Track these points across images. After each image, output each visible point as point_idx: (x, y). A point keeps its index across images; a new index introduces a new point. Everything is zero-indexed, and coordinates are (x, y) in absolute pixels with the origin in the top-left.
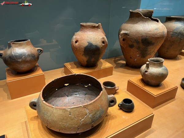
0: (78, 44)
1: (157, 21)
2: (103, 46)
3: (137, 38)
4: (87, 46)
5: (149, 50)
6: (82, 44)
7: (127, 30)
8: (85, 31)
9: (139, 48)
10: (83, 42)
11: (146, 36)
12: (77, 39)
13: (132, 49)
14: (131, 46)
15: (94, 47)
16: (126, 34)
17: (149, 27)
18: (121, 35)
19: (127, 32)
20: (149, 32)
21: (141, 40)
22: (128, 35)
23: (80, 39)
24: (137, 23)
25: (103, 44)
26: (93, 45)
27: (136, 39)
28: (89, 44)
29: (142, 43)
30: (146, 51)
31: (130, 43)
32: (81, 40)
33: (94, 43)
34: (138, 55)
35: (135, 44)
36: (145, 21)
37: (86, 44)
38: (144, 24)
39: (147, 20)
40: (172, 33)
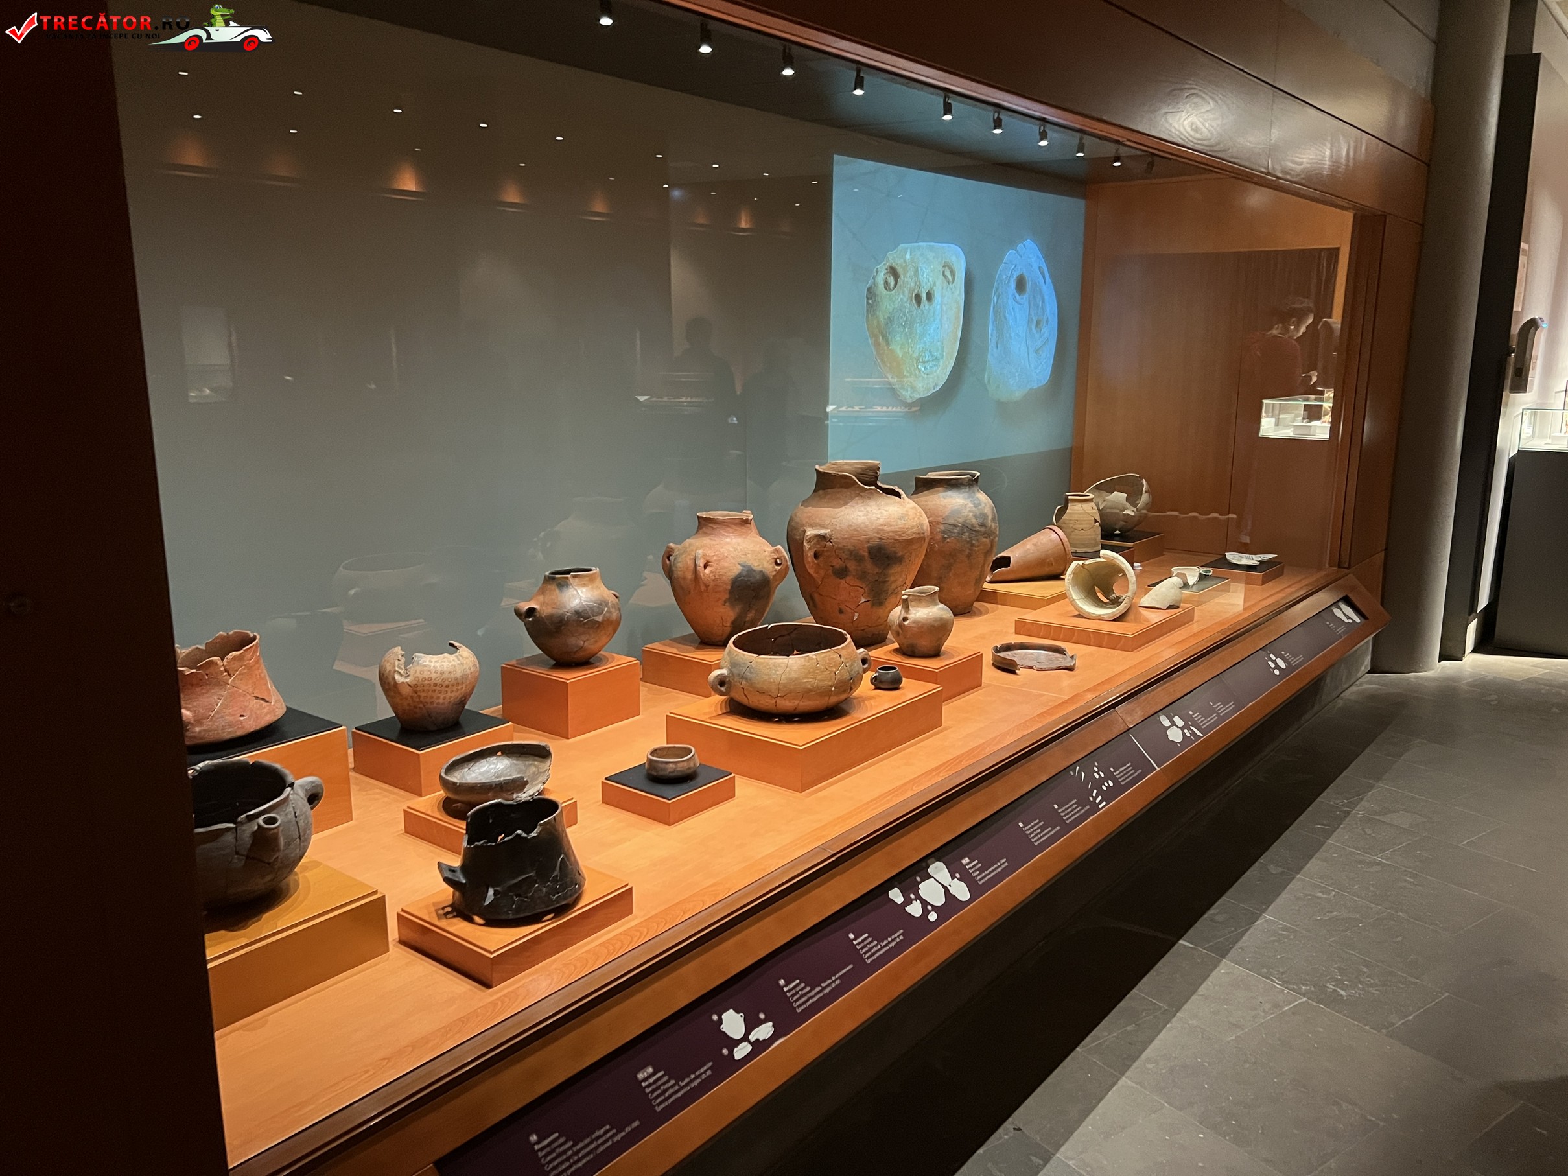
0: (712, 572)
1: (899, 495)
2: (778, 572)
3: (854, 546)
4: (740, 575)
5: (892, 579)
6: (724, 571)
7: (823, 527)
8: (723, 535)
9: (862, 576)
10: (724, 564)
11: (880, 539)
12: (708, 558)
13: (843, 581)
14: (842, 573)
15: (758, 578)
16: (822, 537)
17: (881, 513)
18: (809, 541)
19: (823, 532)
20: (885, 528)
21: (866, 550)
22: (829, 541)
23: (715, 558)
24: (845, 504)
25: (778, 568)
26: (754, 571)
27: (852, 548)
28: (743, 570)
29: (871, 558)
30: (884, 582)
31: (837, 563)
32: (719, 560)
33: (756, 566)
34: (863, 600)
35: (852, 565)
36: (869, 498)
37: (736, 570)
38: (867, 505)
39: (872, 493)
40: (942, 527)
